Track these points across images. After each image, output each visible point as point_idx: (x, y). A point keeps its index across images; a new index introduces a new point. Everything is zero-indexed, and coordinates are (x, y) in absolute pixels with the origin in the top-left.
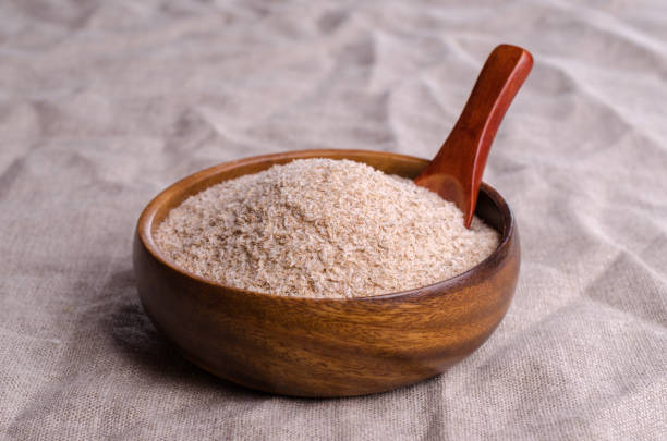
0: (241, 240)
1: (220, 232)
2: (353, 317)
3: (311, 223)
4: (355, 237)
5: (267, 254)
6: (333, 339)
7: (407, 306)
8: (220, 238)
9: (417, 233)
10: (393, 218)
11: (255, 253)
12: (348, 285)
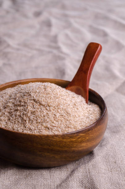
0: (18, 113)
1: (9, 111)
2: (65, 140)
3: (44, 106)
4: (59, 110)
5: (29, 118)
6: (58, 148)
7: (82, 135)
8: (9, 113)
9: (77, 107)
10: (69, 102)
11: (25, 118)
12: (60, 128)
